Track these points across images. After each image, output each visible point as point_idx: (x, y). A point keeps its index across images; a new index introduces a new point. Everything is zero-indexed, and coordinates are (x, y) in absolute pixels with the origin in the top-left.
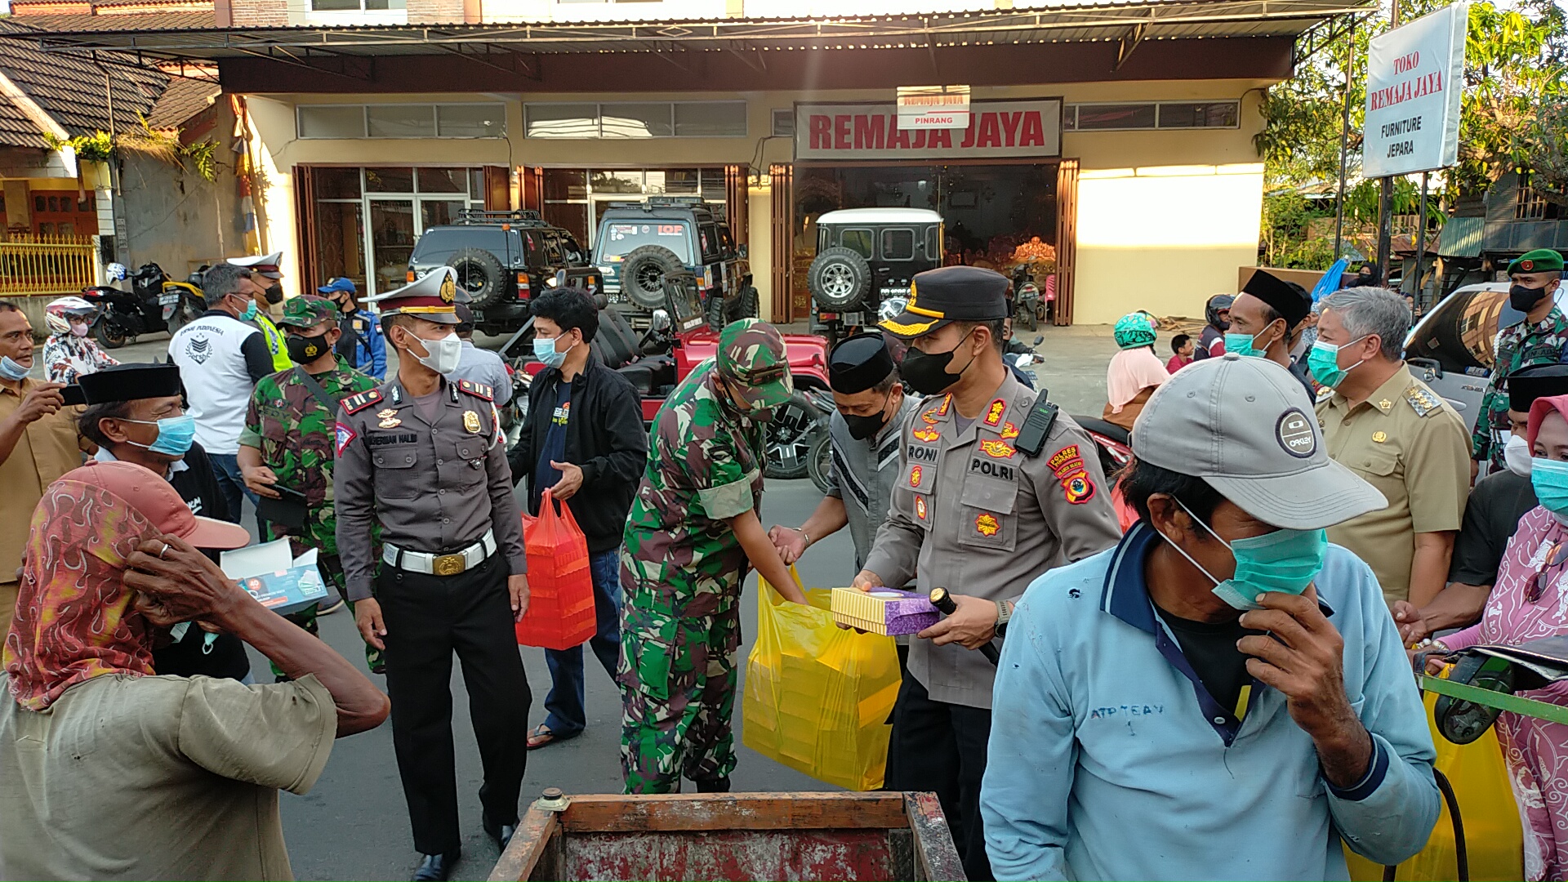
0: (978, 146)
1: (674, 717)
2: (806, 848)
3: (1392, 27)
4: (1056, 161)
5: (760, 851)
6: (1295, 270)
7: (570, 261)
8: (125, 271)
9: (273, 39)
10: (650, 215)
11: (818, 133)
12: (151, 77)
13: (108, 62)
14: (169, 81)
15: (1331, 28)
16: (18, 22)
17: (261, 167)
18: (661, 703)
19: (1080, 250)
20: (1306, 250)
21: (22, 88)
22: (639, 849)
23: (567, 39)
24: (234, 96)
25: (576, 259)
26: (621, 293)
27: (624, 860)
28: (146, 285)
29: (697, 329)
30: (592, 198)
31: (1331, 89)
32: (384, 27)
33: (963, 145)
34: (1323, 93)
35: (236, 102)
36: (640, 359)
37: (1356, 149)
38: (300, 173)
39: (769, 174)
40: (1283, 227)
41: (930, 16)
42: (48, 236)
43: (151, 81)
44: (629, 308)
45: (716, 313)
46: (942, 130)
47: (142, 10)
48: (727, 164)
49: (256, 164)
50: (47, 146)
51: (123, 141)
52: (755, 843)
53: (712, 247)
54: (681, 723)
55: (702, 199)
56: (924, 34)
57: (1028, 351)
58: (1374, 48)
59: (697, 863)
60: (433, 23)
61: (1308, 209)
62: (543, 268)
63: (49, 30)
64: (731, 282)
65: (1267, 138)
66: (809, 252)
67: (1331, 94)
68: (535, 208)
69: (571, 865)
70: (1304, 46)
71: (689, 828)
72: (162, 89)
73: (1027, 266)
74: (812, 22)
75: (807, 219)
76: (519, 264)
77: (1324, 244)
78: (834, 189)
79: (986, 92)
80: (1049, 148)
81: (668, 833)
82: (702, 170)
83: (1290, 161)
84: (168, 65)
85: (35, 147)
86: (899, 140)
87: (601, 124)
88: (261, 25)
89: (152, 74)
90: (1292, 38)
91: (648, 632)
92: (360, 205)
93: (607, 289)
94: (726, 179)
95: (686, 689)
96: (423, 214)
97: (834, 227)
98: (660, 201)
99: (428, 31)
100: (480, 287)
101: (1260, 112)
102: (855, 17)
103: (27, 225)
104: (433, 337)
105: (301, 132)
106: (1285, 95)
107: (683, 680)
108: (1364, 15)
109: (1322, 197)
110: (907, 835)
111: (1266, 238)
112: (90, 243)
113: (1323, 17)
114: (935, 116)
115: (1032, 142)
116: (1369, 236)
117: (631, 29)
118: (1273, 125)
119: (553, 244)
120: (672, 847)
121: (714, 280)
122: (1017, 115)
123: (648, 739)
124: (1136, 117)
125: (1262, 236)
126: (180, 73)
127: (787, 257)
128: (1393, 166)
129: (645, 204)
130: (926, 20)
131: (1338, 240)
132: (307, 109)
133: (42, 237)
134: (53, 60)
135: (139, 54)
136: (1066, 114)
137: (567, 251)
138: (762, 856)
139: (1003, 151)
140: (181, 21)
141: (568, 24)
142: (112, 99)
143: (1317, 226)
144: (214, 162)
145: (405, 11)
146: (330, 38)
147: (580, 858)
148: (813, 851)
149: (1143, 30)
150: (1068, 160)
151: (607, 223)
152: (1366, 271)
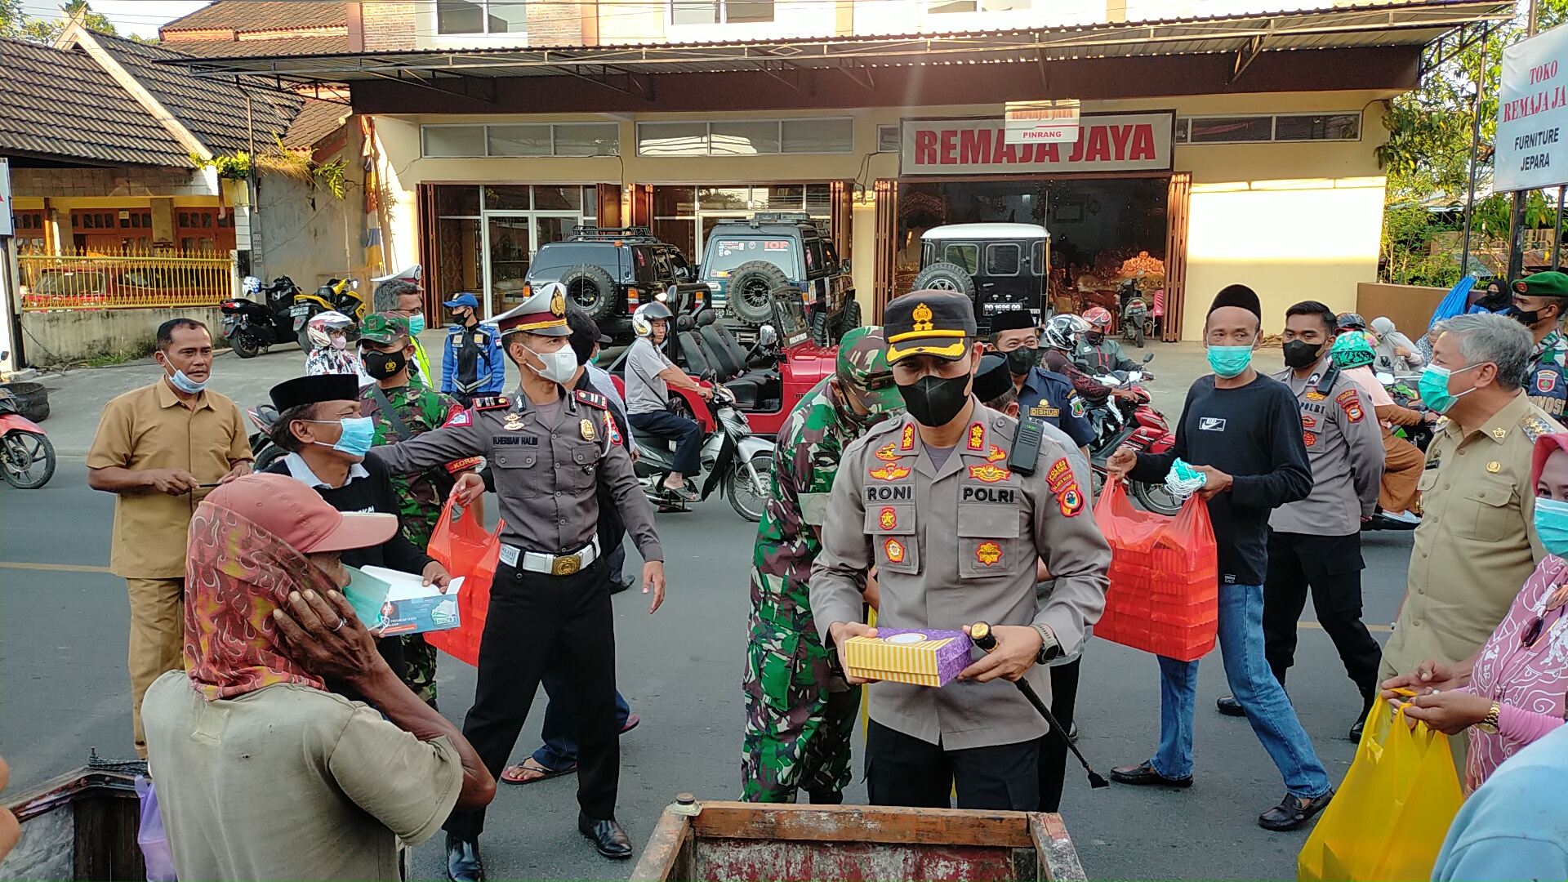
0: (1087, 160)
1: (795, 730)
2: (929, 863)
3: (1529, 36)
4: (1167, 174)
5: (884, 864)
6: (1417, 286)
7: (678, 276)
8: (260, 284)
9: (403, 62)
10: (756, 232)
11: (924, 147)
12: (287, 99)
13: (249, 86)
14: (303, 103)
15: (1462, 37)
16: (168, 48)
17: (387, 184)
18: (782, 715)
19: (1191, 264)
20: (1430, 266)
21: (170, 111)
22: (767, 856)
23: (681, 60)
24: (363, 117)
25: (684, 274)
26: (727, 307)
27: (751, 866)
28: (278, 297)
29: (802, 344)
30: (699, 215)
31: (1460, 100)
32: (507, 50)
33: (1071, 159)
34: (1450, 104)
35: (365, 123)
36: (745, 373)
37: (1486, 161)
38: (423, 190)
39: (874, 190)
40: (1404, 242)
41: (1040, 31)
42: (191, 251)
43: (288, 103)
44: (734, 322)
45: (819, 327)
46: (1050, 144)
47: (280, 36)
48: (831, 180)
49: (383, 181)
50: (192, 166)
51: (261, 161)
52: (879, 856)
53: (816, 261)
54: (801, 737)
55: (808, 215)
56: (1034, 49)
57: (1137, 369)
58: (1509, 57)
59: (823, 873)
60: (553, 46)
61: (1431, 223)
62: (652, 283)
63: (197, 57)
64: (834, 297)
65: (1390, 151)
66: (912, 267)
67: (1460, 105)
68: (644, 225)
69: (701, 869)
70: (1432, 55)
71: (815, 838)
72: (297, 110)
73: (1134, 281)
74: (922, 39)
75: (910, 234)
76: (630, 280)
77: (1449, 259)
78: (938, 205)
79: (1095, 105)
80: (1160, 162)
81: (795, 842)
82: (808, 186)
83: (1413, 175)
84: (304, 87)
85: (182, 167)
86: (1005, 154)
87: (711, 142)
88: (392, 50)
89: (289, 96)
90: (1418, 48)
91: (771, 643)
92: (478, 221)
93: (715, 304)
94: (832, 195)
95: (806, 702)
96: (538, 231)
97: (938, 242)
98: (767, 218)
99: (549, 54)
100: (593, 302)
101: (1384, 123)
102: (965, 33)
103: (171, 240)
104: (548, 350)
105: (425, 152)
106: (1410, 105)
107: (805, 693)
108: (1497, 22)
109: (1448, 210)
110: (1030, 854)
111: (1385, 252)
112: (228, 257)
113: (1453, 25)
114: (1043, 130)
115: (1142, 155)
116: (1497, 251)
117: (743, 48)
118: (1397, 137)
119: (662, 260)
120: (798, 855)
121: (817, 296)
122: (1128, 129)
123: (769, 749)
124: (1252, 129)
125: (1382, 250)
126: (314, 95)
127: (890, 272)
128: (1528, 180)
129: (752, 220)
130: (1037, 35)
131: (1465, 255)
132: (431, 129)
133: (185, 251)
134: (199, 84)
135: (278, 78)
136: (1178, 126)
137: (675, 267)
138: (886, 869)
139: (1113, 165)
140: (316, 46)
141: (682, 45)
142: (252, 121)
143: (1441, 241)
144: (344, 182)
145: (525, 34)
146: (455, 61)
147: (709, 863)
148: (936, 866)
149: (1260, 42)
150: (1180, 173)
151: (715, 240)
152: (1494, 288)
